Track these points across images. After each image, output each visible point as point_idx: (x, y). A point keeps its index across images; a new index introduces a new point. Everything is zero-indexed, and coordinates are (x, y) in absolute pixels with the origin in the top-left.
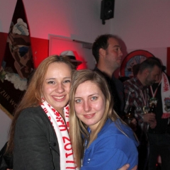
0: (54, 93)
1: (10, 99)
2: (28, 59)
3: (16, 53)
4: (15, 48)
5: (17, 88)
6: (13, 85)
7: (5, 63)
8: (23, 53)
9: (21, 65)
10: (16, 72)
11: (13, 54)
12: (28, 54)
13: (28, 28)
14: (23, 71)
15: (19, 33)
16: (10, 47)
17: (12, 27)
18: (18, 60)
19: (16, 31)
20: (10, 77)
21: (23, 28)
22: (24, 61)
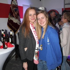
0: (31, 18)
1: (12, 26)
2: (17, 13)
3: (13, 11)
4: (13, 9)
5: (14, 22)
6: (13, 21)
7: (10, 14)
8: (16, 11)
9: (15, 15)
10: (14, 17)
11: (12, 11)
12: (17, 11)
13: (17, 2)
14: (16, 16)
15: (14, 4)
16: (12, 9)
17: (12, 2)
18: (14, 13)
19: (13, 3)
20: (12, 18)
21: (15, 2)
22: (16, 13)
